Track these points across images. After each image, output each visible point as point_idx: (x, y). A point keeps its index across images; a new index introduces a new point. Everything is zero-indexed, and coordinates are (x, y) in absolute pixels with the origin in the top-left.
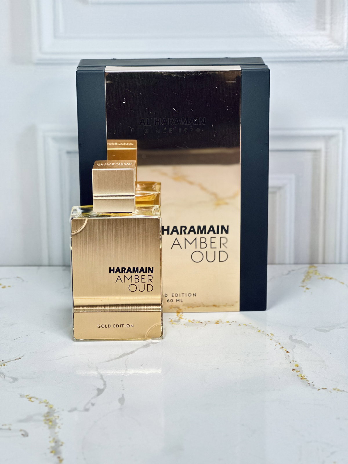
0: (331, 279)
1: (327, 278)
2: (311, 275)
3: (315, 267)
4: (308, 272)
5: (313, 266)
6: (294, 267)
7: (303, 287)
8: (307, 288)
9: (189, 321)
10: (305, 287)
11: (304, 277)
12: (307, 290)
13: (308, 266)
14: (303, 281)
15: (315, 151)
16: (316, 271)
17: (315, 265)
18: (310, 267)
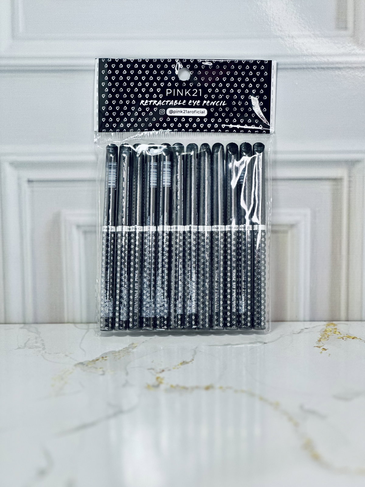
0: (353, 338)
1: (349, 337)
2: (329, 333)
3: (335, 325)
4: (326, 331)
5: (332, 324)
6: (308, 324)
7: (319, 347)
8: (325, 350)
9: (172, 386)
10: (322, 348)
11: (320, 337)
12: (324, 352)
13: (325, 323)
14: (320, 341)
15: (335, 180)
16: (336, 329)
17: (334, 322)
18: (328, 325)
